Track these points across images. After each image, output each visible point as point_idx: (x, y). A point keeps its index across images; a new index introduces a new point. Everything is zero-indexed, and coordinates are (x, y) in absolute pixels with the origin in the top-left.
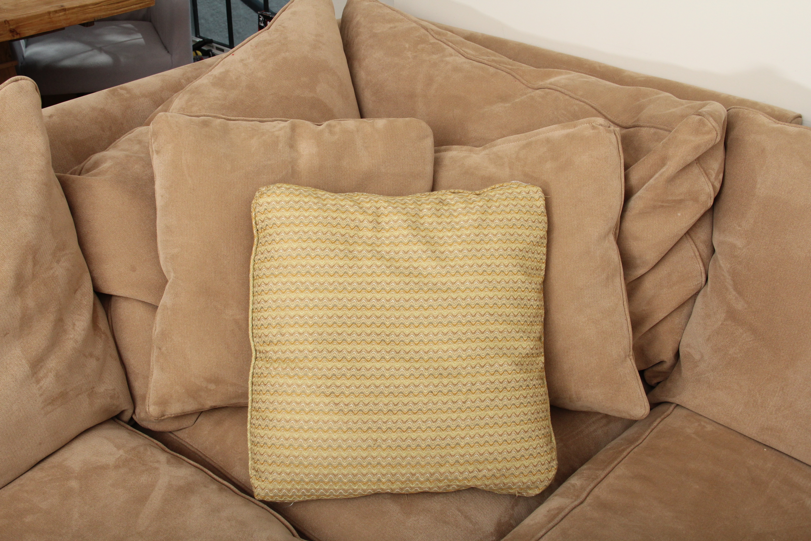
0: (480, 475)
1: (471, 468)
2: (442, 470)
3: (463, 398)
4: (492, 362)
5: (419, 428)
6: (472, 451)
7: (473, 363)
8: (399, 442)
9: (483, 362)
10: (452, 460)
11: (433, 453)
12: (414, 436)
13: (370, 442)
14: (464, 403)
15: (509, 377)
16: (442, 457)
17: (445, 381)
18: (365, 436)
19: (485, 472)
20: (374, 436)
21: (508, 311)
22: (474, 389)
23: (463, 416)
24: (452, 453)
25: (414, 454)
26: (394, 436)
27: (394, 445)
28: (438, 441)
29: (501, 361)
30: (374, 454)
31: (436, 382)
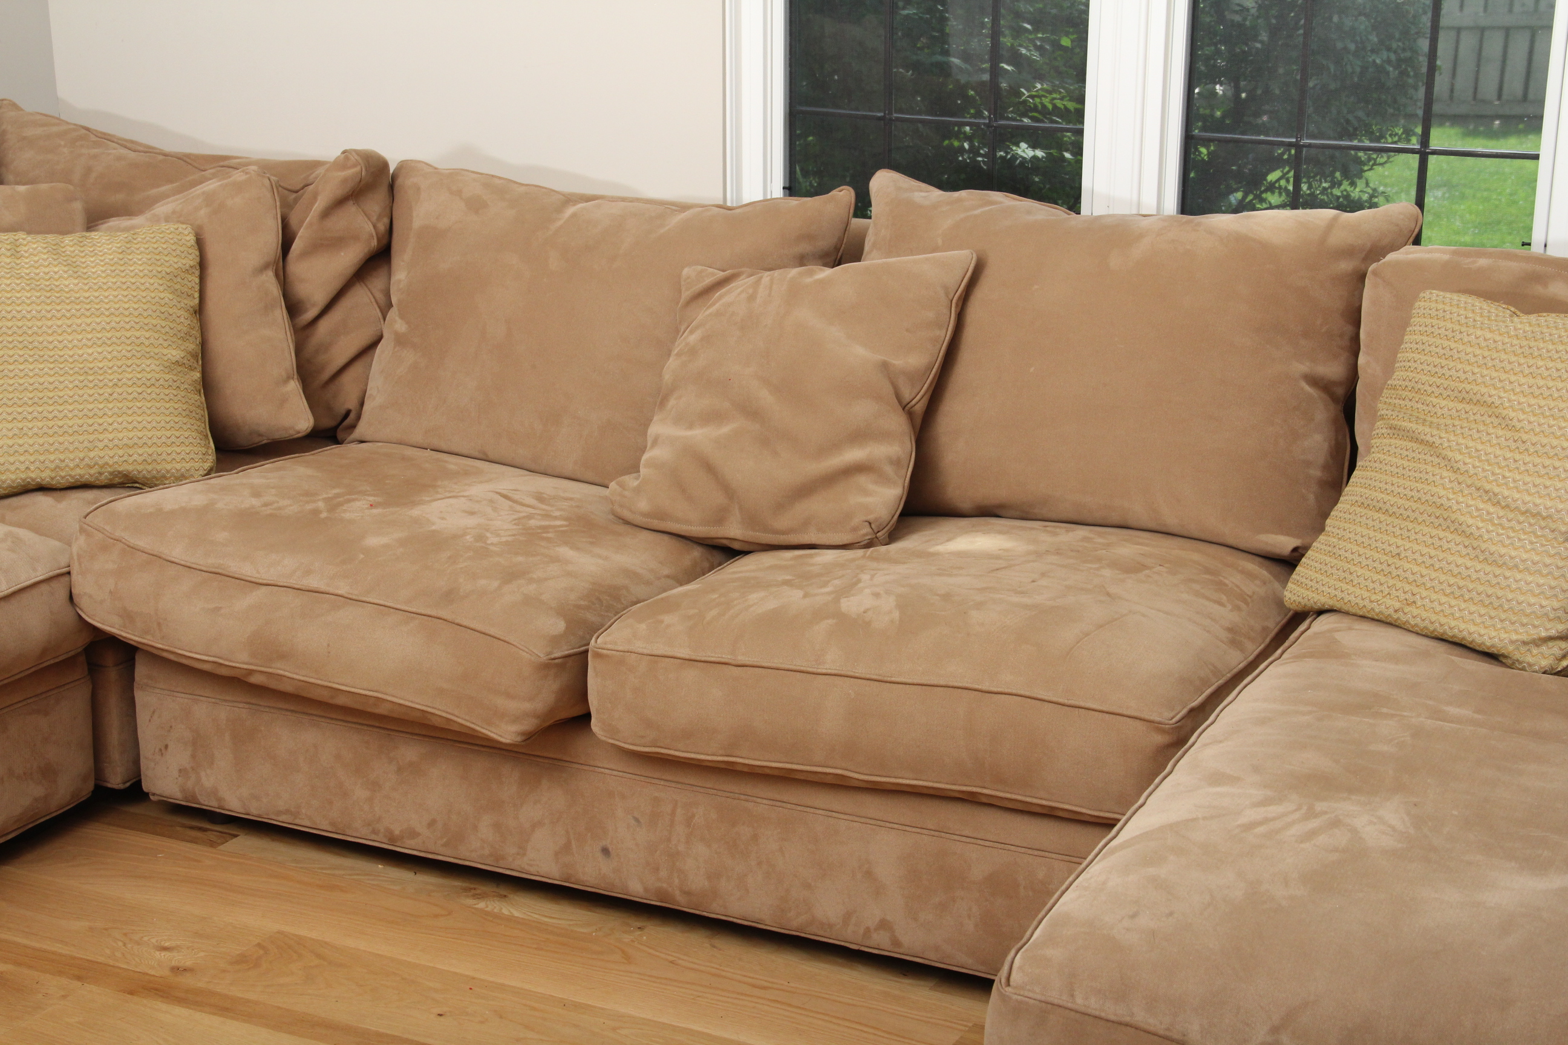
0: (131, 460)
1: (121, 452)
2: (92, 454)
3: (109, 391)
4: (138, 362)
5: (65, 416)
6: (120, 435)
7: (119, 363)
8: (45, 429)
9: (129, 362)
10: (101, 445)
11: (81, 438)
12: (60, 423)
13: (16, 431)
14: (111, 395)
15: (157, 376)
16: (90, 442)
17: (91, 378)
18: (10, 426)
19: (135, 457)
20: (20, 425)
21: (154, 322)
22: (120, 384)
23: (111, 406)
24: (101, 438)
25: (61, 439)
26: (40, 424)
27: (40, 432)
28: (85, 427)
29: (148, 362)
30: (21, 442)
31: (82, 378)
